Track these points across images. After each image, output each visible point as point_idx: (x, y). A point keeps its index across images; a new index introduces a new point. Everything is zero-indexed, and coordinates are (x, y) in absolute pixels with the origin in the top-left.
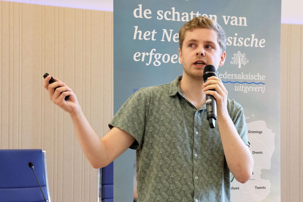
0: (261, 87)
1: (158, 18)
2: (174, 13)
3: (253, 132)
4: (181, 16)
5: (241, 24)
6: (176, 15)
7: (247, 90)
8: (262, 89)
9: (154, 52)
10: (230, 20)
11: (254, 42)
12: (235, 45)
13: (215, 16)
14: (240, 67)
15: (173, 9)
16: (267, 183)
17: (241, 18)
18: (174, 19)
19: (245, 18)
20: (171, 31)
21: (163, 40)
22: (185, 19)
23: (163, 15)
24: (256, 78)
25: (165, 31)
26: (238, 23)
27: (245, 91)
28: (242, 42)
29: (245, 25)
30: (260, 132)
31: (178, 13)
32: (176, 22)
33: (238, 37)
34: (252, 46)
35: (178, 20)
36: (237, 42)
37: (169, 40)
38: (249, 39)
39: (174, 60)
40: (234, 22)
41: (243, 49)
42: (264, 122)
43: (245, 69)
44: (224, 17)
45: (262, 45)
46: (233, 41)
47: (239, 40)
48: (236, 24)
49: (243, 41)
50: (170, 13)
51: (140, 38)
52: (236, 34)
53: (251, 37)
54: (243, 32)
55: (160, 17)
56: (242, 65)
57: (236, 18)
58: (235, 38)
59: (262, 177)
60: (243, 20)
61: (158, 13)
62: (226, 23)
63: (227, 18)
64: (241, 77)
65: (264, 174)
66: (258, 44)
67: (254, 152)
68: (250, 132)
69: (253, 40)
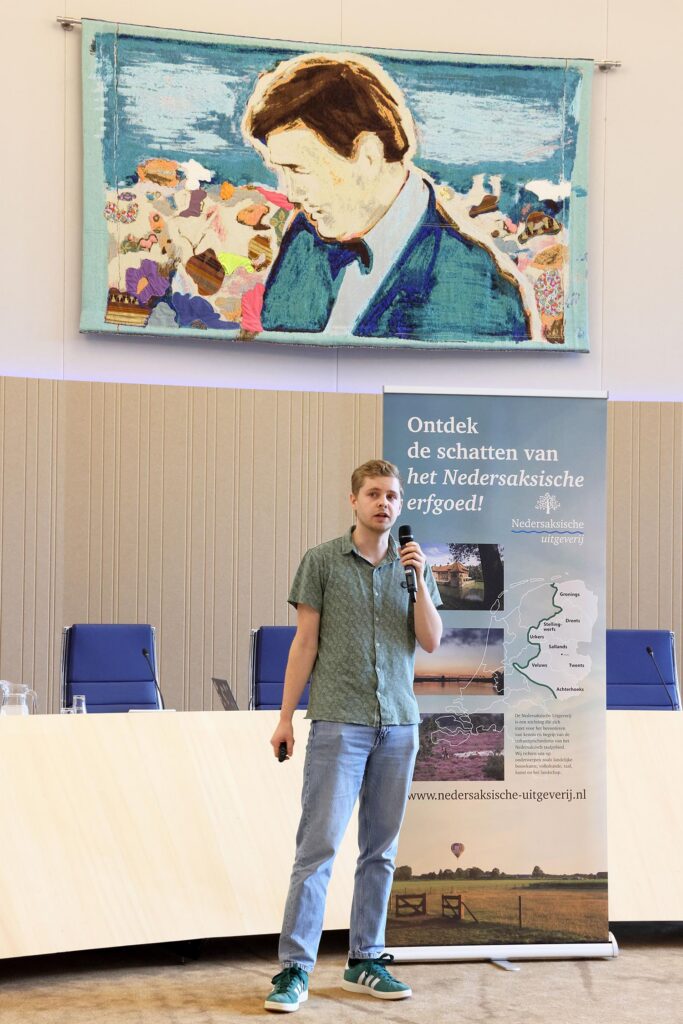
0: (577, 538)
1: (438, 457)
2: (459, 449)
3: (566, 595)
4: (469, 453)
5: (549, 459)
6: (462, 452)
7: (558, 541)
8: (580, 540)
9: (433, 498)
10: (535, 454)
11: (569, 480)
12: (541, 485)
13: (514, 451)
14: (548, 512)
15: (459, 444)
16: (587, 660)
17: (549, 452)
18: (459, 457)
19: (555, 452)
20: (456, 471)
21: (445, 483)
22: (474, 456)
23: (445, 452)
24: (571, 525)
25: (448, 472)
26: (546, 457)
27: (556, 543)
28: (551, 481)
29: (556, 459)
30: (576, 595)
31: (465, 450)
32: (462, 460)
33: (545, 475)
34: (565, 485)
35: (465, 457)
36: (545, 481)
37: (453, 482)
38: (561, 477)
39: (460, 507)
40: (540, 457)
41: (552, 490)
42: (582, 582)
43: (555, 515)
44: (527, 451)
45: (580, 483)
46: (538, 480)
47: (547, 479)
48: (543, 459)
49: (553, 480)
50: (454, 450)
51: (416, 482)
52: (543, 472)
53: (563, 475)
54: (551, 468)
55: (441, 455)
56: (551, 510)
57: (542, 451)
58: (542, 477)
59: (579, 651)
60: (552, 454)
61: (439, 451)
62: (529, 459)
63: (530, 452)
64: (550, 525)
65: (583, 648)
66: (574, 483)
67: (567, 621)
68: (562, 594)
69: (566, 478)
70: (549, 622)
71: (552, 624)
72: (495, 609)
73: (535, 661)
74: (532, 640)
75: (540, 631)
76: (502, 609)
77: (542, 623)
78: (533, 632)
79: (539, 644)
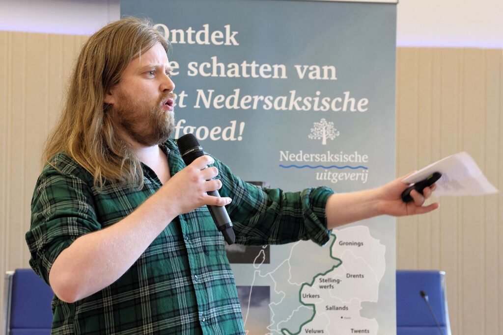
0: (360, 174)
1: (189, 74)
2: (215, 65)
3: (348, 244)
4: (227, 69)
5: (326, 77)
6: (219, 68)
7: (337, 178)
8: (362, 176)
9: (182, 124)
10: (308, 71)
11: (349, 103)
12: (316, 109)
13: (283, 67)
14: (324, 143)
15: (214, 59)
16: (372, 324)
17: (326, 68)
18: (215, 74)
19: (333, 68)
20: (211, 91)
21: (197, 106)
22: (233, 73)
23: (198, 68)
24: (353, 159)
25: (201, 92)
26: (322, 75)
27: (334, 181)
28: (328, 105)
29: (334, 77)
30: (360, 244)
31: (222, 65)
32: (218, 79)
33: (321, 97)
34: (345, 109)
35: (223, 75)
36: (320, 104)
37: (207, 105)
38: (340, 100)
39: (216, 136)
40: (314, 75)
41: (329, 116)
42: (367, 228)
43: (334, 147)
44: (298, 67)
45: (363, 107)
46: (312, 103)
47: (324, 102)
48: (318, 77)
49: (330, 103)
50: (209, 65)
52: (318, 93)
53: (343, 97)
54: (329, 89)
55: (192, 72)
56: (328, 140)
57: (318, 68)
58: (317, 100)
59: (363, 314)
60: (330, 71)
61: (190, 66)
62: (301, 76)
63: (302, 69)
64: (327, 158)
65: (367, 309)
66: (356, 107)
67: (349, 276)
68: (341, 244)
69: (346, 100)
70: (325, 277)
71: (329, 280)
72: (259, 261)
73: (308, 326)
74: (306, 300)
75: (315, 289)
76: (267, 261)
77: (317, 279)
78: (306, 290)
79: (313, 305)
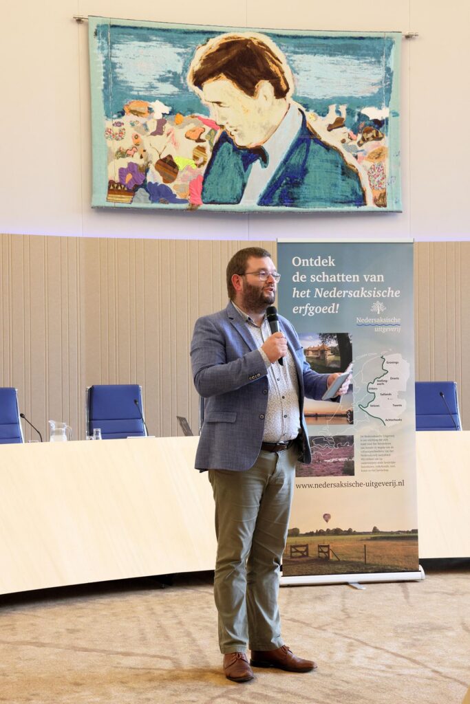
1: (311, 281)
2: (324, 276)
3: (391, 363)
4: (330, 278)
5: (379, 280)
6: (326, 277)
7: (385, 330)
8: (398, 329)
9: (308, 306)
10: (370, 278)
11: (391, 293)
12: (374, 296)
13: (357, 276)
14: (378, 313)
15: (323, 273)
16: (403, 402)
17: (378, 276)
18: (324, 281)
19: (382, 276)
20: (322, 289)
21: (315, 296)
22: (333, 279)
23: (315, 278)
24: (393, 321)
25: (317, 290)
26: (377, 279)
27: (384, 332)
28: (380, 294)
29: (383, 280)
30: (397, 363)
31: (327, 276)
32: (326, 283)
33: (376, 291)
34: (388, 296)
35: (328, 281)
36: (376, 294)
37: (320, 296)
38: (386, 291)
39: (325, 311)
40: (373, 279)
41: (381, 299)
42: (400, 355)
43: (383, 315)
44: (365, 276)
45: (397, 295)
46: (372, 293)
47: (378, 293)
48: (375, 280)
49: (381, 293)
50: (321, 276)
51: (298, 296)
52: (375, 288)
54: (380, 286)
55: (313, 280)
56: (380, 312)
57: (375, 276)
58: (374, 292)
59: (399, 397)
60: (381, 277)
61: (312, 277)
62: (367, 280)
63: (367, 277)
64: (380, 321)
65: (401, 395)
66: (394, 295)
67: (391, 378)
68: (387, 363)
69: (389, 291)
70: (380, 379)
71: (382, 381)
73: (372, 403)
74: (370, 391)
75: (375, 385)
77: (376, 381)
78: (371, 386)
79: (374, 393)
